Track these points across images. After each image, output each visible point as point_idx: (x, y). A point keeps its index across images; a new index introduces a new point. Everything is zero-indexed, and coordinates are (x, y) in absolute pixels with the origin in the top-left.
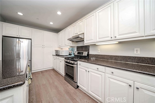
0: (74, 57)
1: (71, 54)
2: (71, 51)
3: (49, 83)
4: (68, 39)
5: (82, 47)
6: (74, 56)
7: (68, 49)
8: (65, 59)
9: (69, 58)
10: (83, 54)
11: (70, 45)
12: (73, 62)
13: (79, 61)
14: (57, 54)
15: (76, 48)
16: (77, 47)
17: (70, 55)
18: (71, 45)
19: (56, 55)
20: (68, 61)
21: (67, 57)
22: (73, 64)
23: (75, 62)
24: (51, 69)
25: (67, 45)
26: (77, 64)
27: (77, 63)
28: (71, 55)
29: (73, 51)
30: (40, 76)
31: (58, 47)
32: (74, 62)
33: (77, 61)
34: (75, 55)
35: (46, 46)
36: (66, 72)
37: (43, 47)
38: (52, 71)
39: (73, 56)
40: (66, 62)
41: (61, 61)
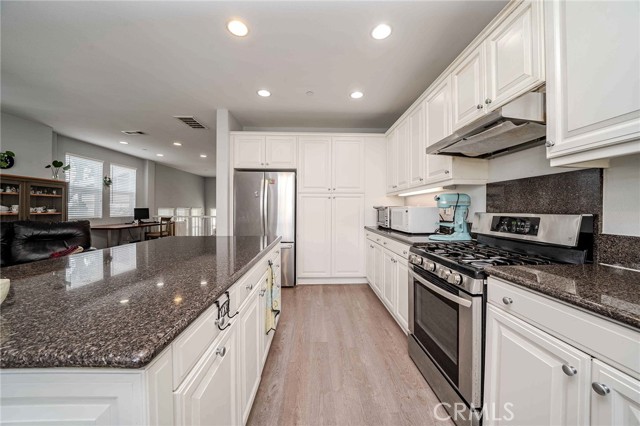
0: (465, 246)
1: (451, 225)
2: (450, 211)
3: (341, 344)
4: (429, 150)
5: (528, 185)
6: (466, 237)
7: (433, 197)
8: (411, 250)
9: (433, 250)
10: (534, 231)
11: (443, 176)
12: (454, 277)
13: (496, 275)
14: (381, 224)
15: (483, 191)
16: (489, 186)
17: (443, 230)
18: (450, 175)
19: (380, 228)
20: (429, 265)
21: (425, 244)
22: (454, 289)
23: (469, 283)
24: (359, 285)
25: (427, 178)
26: (484, 297)
27: (485, 287)
28: (453, 231)
29: (461, 211)
30: (318, 303)
31: (389, 195)
32: (465, 278)
33: (485, 275)
34: (474, 236)
35: (340, 190)
36: (419, 322)
37: (329, 195)
38: (362, 296)
39: (461, 236)
40: (418, 269)
41: (395, 257)
